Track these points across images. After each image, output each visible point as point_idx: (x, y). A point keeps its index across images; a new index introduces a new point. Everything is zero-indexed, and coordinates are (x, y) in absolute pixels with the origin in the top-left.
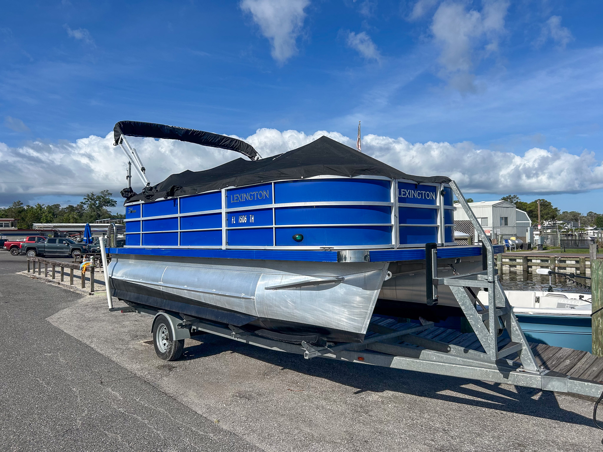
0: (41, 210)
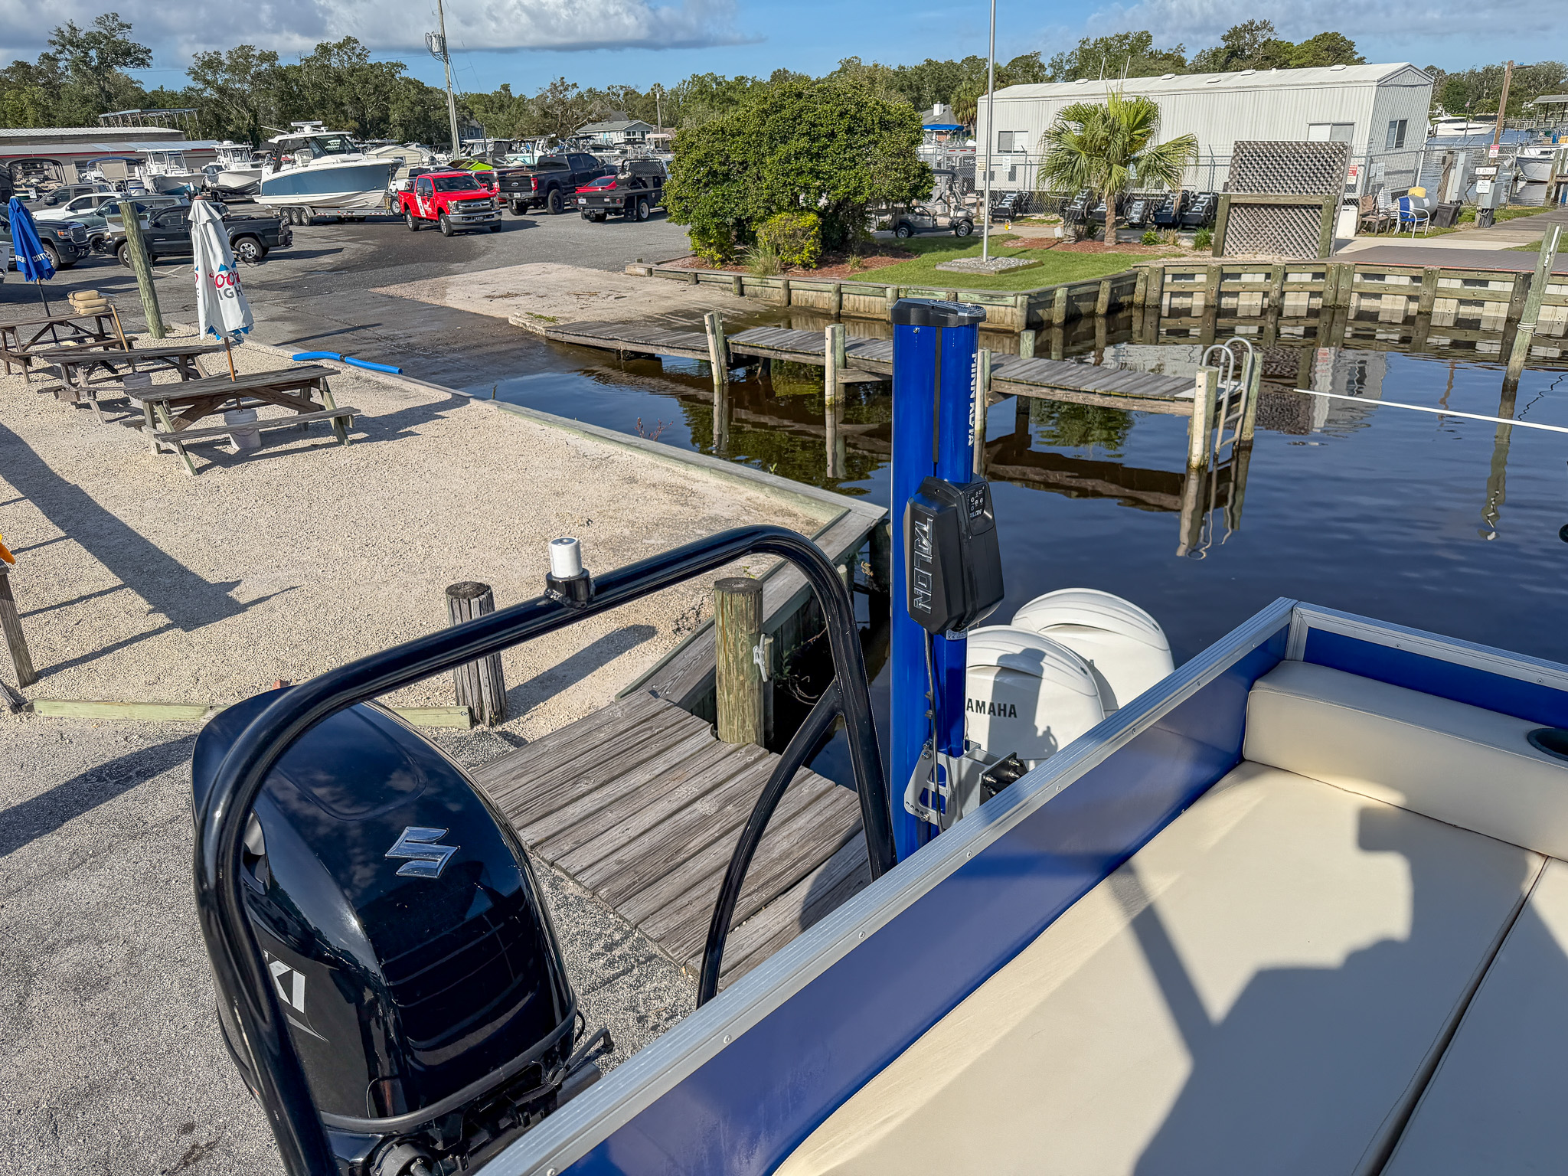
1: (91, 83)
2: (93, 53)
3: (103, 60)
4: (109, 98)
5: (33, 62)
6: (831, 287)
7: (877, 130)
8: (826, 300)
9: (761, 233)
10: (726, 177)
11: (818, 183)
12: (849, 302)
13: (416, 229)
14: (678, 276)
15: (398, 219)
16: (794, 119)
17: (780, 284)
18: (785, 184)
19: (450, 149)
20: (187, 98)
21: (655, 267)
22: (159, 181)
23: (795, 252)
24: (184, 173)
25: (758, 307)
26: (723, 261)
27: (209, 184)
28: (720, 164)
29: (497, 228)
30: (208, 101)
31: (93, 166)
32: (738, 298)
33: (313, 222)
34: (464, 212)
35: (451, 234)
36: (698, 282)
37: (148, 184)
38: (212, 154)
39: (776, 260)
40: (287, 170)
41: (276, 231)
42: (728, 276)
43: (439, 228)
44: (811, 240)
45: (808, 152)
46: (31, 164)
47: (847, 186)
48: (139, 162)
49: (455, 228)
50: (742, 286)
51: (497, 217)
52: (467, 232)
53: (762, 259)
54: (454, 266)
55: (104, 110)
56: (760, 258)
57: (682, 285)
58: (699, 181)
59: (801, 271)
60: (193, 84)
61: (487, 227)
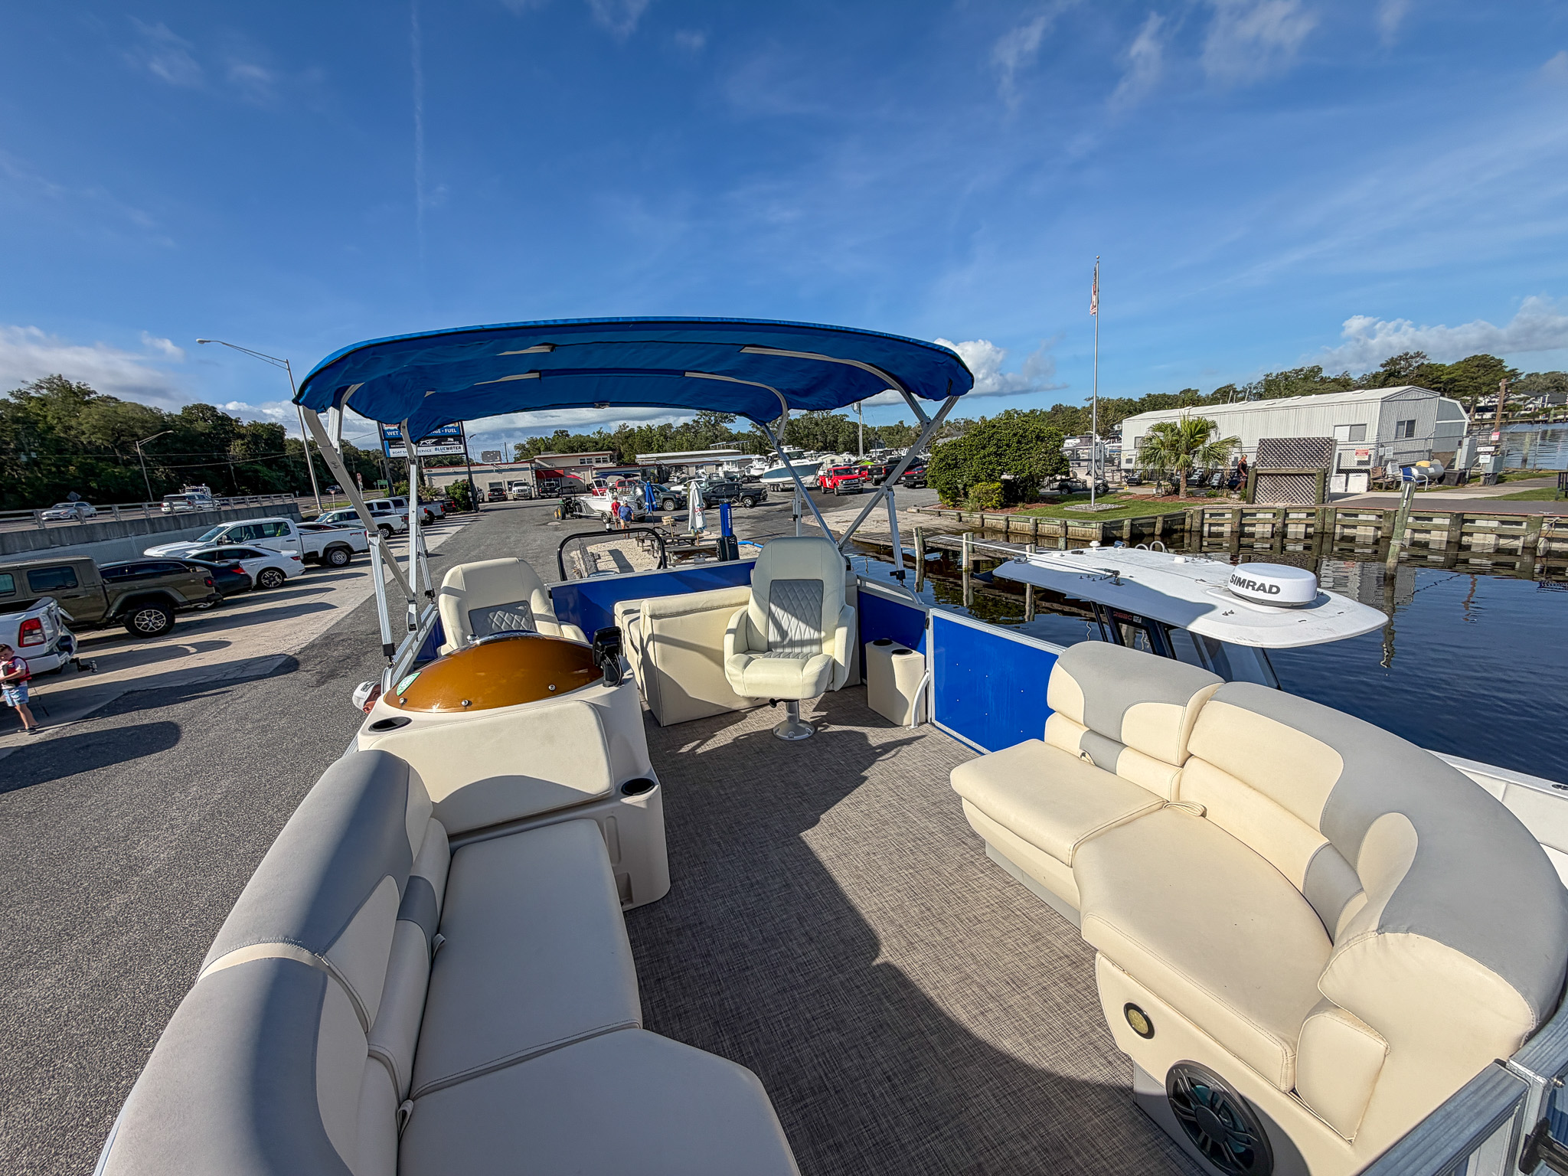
0: (651, 432)
1: (710, 431)
2: (713, 418)
3: (716, 421)
4: (717, 437)
5: (691, 423)
6: (1003, 518)
7: (1034, 441)
8: (1002, 525)
9: (971, 492)
10: (956, 466)
11: (1000, 468)
12: (1012, 526)
13: (825, 493)
14: (930, 513)
15: (819, 488)
16: (990, 438)
17: (978, 516)
18: (982, 469)
19: (858, 455)
20: (748, 436)
21: (921, 509)
22: (726, 473)
23: (988, 501)
24: (737, 470)
25: (967, 528)
26: (954, 506)
27: (747, 474)
28: (953, 460)
29: (861, 491)
30: (756, 437)
31: (702, 467)
32: (958, 523)
33: (783, 490)
34: (845, 485)
35: (838, 495)
36: (940, 515)
37: (721, 475)
38: (750, 461)
39: (978, 504)
40: (775, 467)
41: (760, 494)
42: (954, 513)
43: (833, 492)
44: (997, 495)
45: (995, 453)
46: (679, 467)
47: (1016, 469)
48: (721, 465)
49: (840, 492)
50: (961, 518)
51: (861, 487)
52: (847, 494)
53: (970, 505)
54: (830, 509)
55: (714, 442)
56: (970, 504)
57: (932, 517)
58: (942, 468)
59: (993, 510)
60: (751, 429)
61: (856, 491)
